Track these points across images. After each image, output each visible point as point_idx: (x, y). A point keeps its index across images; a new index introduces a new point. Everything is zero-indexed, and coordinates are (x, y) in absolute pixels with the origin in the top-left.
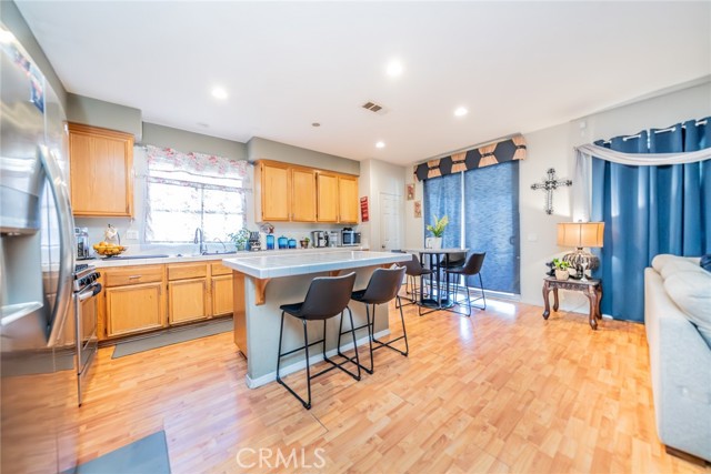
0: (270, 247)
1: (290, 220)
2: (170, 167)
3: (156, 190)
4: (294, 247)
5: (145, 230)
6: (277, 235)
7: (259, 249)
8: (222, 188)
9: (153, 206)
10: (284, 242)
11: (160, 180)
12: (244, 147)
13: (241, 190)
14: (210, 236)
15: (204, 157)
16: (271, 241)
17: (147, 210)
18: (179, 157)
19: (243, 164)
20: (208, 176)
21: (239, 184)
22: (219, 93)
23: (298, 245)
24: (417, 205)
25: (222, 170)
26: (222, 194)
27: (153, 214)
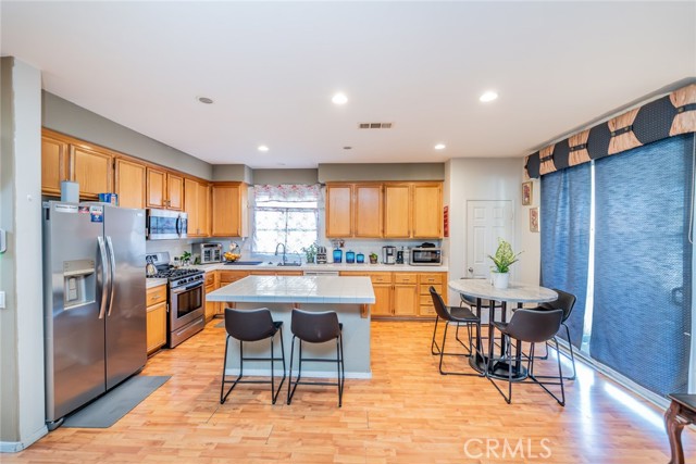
0: (337, 260)
1: (355, 234)
2: (267, 198)
3: (259, 216)
4: (363, 262)
5: (253, 244)
6: (345, 250)
7: (325, 262)
8: (300, 210)
9: (258, 227)
10: (351, 257)
11: (262, 209)
12: (314, 172)
13: (315, 210)
14: (290, 250)
15: (288, 187)
16: (338, 255)
17: (253, 230)
18: (273, 189)
19: (317, 187)
20: (292, 201)
21: (315, 205)
22: (263, 148)
23: (367, 259)
24: (533, 214)
25: (302, 195)
26: (301, 214)
27: (258, 233)
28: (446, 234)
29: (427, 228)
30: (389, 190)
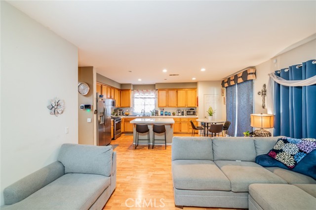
0: (162, 115)
1: (167, 106)
2: (138, 94)
3: (136, 100)
4: (170, 115)
5: (134, 110)
6: (164, 111)
7: (158, 115)
8: (149, 98)
10: (166, 113)
11: (136, 98)
12: (154, 85)
13: (154, 98)
14: (146, 111)
15: (145, 91)
16: (162, 113)
17: (134, 105)
18: (140, 91)
19: (155, 90)
20: (146, 95)
21: (154, 96)
23: (172, 114)
24: (224, 98)
25: (150, 93)
26: (149, 100)
27: (135, 106)
28: (198, 105)
29: (191, 104)
30: (179, 91)
